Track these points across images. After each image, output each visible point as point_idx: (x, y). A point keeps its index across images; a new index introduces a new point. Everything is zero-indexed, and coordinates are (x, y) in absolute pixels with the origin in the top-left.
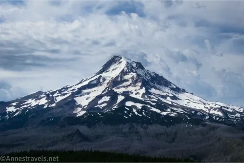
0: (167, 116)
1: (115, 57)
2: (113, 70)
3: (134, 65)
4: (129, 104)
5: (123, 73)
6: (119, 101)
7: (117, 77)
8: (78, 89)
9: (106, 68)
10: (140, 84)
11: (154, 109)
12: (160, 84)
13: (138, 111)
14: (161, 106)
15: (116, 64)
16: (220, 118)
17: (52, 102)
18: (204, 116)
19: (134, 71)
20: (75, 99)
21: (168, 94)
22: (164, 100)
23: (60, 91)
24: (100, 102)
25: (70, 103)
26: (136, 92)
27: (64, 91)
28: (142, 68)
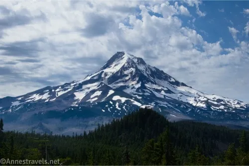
1: (119, 53)
2: (115, 65)
4: (115, 98)
5: (124, 68)
6: (108, 95)
7: (117, 72)
8: (80, 84)
9: (109, 64)
10: (137, 79)
11: (136, 103)
12: (160, 78)
13: (120, 105)
15: (119, 59)
19: (134, 66)
20: (75, 93)
21: (163, 88)
23: (63, 87)
24: (92, 97)
25: (70, 96)
26: (132, 86)
27: (67, 86)
28: (144, 63)
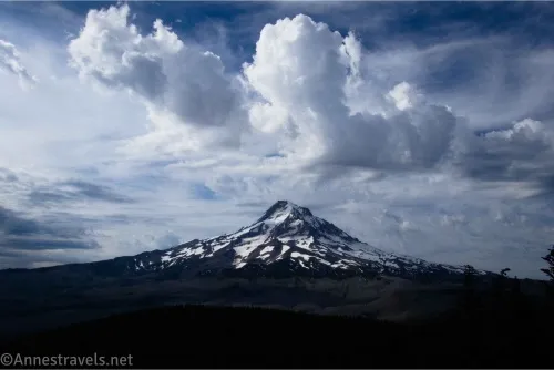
0: (338, 269)
1: (280, 202)
2: (278, 216)
3: (301, 211)
4: (295, 255)
5: (289, 220)
6: (283, 252)
8: (238, 237)
9: (269, 214)
10: (307, 232)
11: (323, 261)
12: (329, 233)
13: (305, 262)
14: (332, 258)
15: (281, 210)
16: (396, 270)
17: (209, 252)
18: (379, 268)
19: (301, 218)
20: (235, 248)
21: (339, 244)
22: (334, 251)
23: (218, 240)
24: (262, 253)
25: (229, 254)
26: (303, 242)
27: (222, 239)
28: (310, 214)
